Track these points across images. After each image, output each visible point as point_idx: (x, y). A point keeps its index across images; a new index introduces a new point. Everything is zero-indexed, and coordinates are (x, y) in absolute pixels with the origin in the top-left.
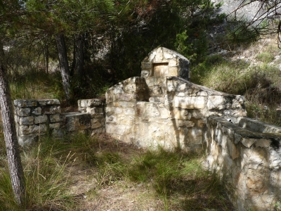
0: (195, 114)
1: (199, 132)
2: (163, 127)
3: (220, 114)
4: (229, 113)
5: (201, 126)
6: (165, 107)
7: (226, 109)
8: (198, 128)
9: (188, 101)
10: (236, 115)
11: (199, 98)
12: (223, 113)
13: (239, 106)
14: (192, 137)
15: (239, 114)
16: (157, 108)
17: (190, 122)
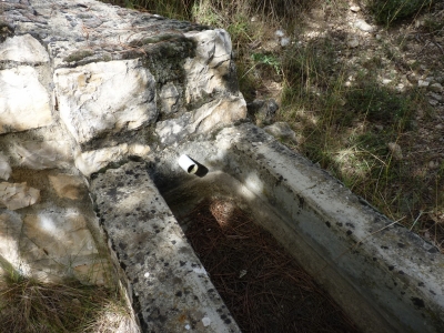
0: (23, 154)
1: (69, 220)
3: (140, 150)
4: (177, 129)
5: (71, 196)
7: (160, 116)
8: (62, 204)
10: (208, 126)
12: (151, 140)
13: (216, 83)
14: (49, 239)
15: (217, 117)
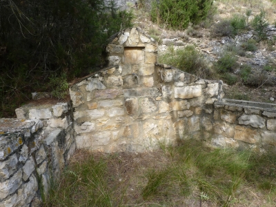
0: (193, 103)
2: (160, 122)
5: (198, 113)
6: (162, 99)
8: (196, 115)
9: (188, 91)
11: (197, 86)
16: (154, 102)
17: (189, 111)
